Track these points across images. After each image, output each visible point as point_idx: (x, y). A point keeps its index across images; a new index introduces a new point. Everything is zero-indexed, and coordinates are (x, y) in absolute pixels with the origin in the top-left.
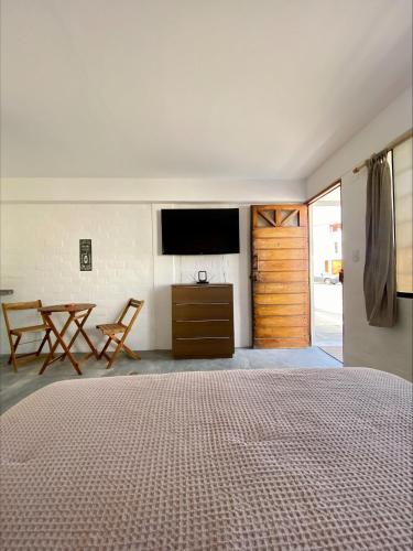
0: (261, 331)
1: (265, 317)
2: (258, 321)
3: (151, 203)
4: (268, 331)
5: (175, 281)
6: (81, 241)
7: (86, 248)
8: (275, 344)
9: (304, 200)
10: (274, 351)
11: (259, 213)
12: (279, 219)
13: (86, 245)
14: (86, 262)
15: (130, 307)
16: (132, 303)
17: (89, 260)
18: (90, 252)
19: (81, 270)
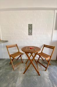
6: (29, 24)
7: (30, 27)
13: (30, 26)
14: (30, 32)
15: (44, 47)
16: (45, 46)
17: (31, 31)
18: (32, 29)
19: (29, 35)
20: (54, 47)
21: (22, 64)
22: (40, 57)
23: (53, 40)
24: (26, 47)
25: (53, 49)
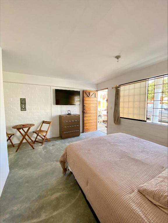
0: (85, 128)
1: (87, 123)
2: (85, 125)
3: (51, 86)
4: (87, 127)
5: (59, 114)
6: (21, 99)
7: (23, 102)
8: (89, 131)
9: (97, 90)
10: (88, 133)
11: (85, 93)
12: (91, 95)
13: (23, 100)
14: (23, 107)
15: (43, 124)
16: (44, 122)
17: (25, 106)
18: (25, 103)
19: (21, 111)
20: (50, 122)
21: (13, 148)
22: (38, 135)
23: (52, 115)
24: (18, 125)
25: (50, 124)
